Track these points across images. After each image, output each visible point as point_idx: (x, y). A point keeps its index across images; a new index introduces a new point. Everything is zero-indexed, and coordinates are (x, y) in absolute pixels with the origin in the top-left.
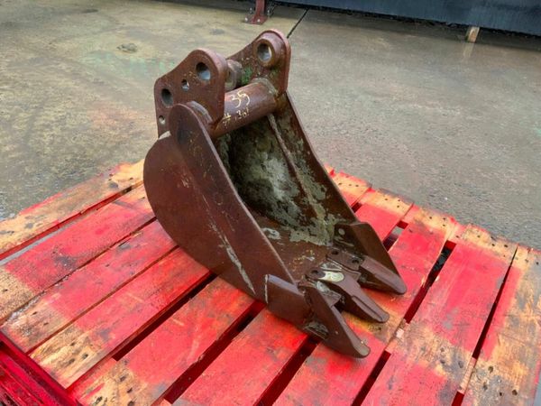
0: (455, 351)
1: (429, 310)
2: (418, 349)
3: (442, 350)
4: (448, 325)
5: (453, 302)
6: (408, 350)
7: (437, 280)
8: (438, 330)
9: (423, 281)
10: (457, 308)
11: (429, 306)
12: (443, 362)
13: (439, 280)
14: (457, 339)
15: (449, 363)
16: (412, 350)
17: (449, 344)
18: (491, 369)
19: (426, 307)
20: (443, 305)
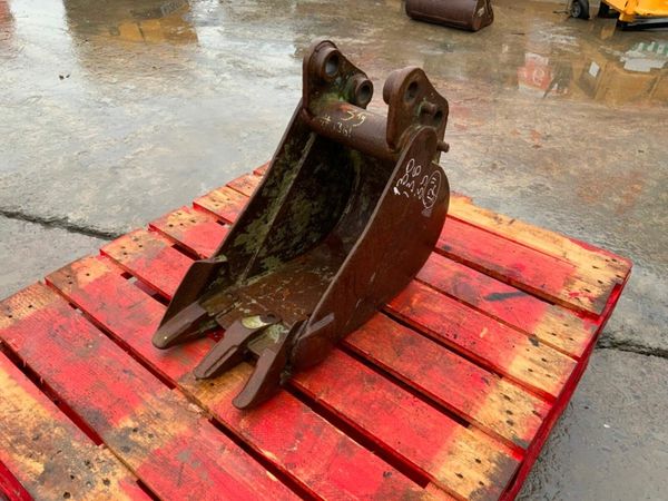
0: (145, 449)
1: (214, 442)
2: (159, 410)
3: (150, 436)
4: (184, 456)
5: (222, 480)
6: (162, 400)
7: (268, 473)
8: (180, 442)
9: (268, 454)
10: (211, 482)
11: (220, 444)
12: (135, 430)
13: (268, 479)
14: (160, 460)
15: (131, 437)
16: (161, 404)
17: (156, 447)
18: (107, 482)
19: (219, 439)
20: (219, 463)
